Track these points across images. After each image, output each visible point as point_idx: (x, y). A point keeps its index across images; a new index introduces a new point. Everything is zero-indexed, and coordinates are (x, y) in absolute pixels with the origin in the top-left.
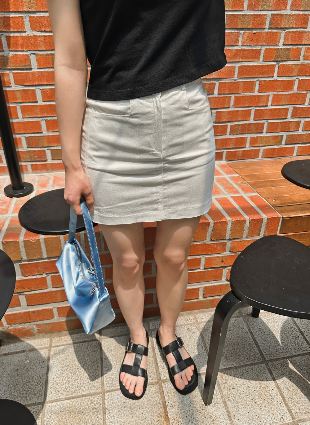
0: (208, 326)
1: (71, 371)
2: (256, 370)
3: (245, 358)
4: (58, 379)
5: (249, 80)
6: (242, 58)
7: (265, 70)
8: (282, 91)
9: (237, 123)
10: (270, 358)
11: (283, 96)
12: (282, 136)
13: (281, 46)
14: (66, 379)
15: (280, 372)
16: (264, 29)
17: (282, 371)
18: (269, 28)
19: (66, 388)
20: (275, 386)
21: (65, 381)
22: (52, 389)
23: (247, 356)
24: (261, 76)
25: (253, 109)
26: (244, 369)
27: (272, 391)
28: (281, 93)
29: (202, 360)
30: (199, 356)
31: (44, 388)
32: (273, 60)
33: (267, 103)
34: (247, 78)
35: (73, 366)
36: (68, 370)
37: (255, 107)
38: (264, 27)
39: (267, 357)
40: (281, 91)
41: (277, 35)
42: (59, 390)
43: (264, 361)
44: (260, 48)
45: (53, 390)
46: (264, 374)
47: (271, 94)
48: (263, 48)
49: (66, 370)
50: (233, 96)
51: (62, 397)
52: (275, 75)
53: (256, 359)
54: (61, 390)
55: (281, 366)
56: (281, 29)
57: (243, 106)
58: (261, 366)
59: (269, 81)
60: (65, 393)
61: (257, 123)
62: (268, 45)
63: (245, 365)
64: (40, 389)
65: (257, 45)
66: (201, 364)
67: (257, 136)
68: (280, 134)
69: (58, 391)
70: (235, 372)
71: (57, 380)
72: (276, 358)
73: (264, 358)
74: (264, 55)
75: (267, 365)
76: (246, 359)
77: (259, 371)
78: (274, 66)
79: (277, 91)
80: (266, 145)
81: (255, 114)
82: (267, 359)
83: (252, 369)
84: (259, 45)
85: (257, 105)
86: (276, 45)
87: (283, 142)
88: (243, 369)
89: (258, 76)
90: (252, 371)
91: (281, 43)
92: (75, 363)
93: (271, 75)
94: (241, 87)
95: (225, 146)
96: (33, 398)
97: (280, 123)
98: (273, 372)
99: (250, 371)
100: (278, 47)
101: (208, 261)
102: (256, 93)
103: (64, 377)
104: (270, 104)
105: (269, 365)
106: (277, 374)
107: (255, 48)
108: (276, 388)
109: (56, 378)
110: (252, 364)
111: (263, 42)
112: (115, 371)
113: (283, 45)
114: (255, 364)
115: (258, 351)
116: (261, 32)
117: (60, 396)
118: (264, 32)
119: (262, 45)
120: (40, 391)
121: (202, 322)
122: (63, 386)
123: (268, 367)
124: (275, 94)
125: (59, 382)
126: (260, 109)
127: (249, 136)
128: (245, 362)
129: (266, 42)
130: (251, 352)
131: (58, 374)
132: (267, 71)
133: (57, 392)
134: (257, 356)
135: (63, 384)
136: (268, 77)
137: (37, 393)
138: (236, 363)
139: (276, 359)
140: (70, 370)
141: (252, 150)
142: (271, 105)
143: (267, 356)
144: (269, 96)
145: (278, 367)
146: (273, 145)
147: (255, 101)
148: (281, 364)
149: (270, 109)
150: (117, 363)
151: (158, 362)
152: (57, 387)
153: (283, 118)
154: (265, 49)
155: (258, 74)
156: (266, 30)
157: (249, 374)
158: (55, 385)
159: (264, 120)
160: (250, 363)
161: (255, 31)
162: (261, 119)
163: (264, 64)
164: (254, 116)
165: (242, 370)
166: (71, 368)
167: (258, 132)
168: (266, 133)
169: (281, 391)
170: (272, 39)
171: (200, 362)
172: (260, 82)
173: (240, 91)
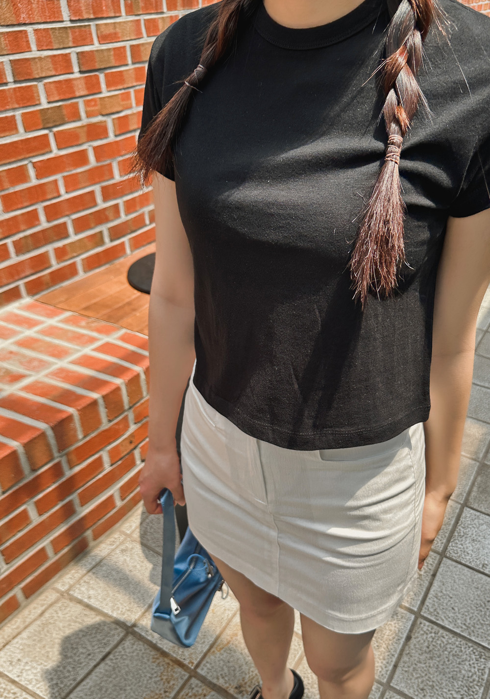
8: (74, 168)
11: (80, 175)
12: (101, 231)
28: (75, 172)
52: (53, 149)
56: (36, 79)
68: (97, 230)
79: (66, 170)
80: (82, 252)
86: (37, 105)
87: (107, 240)
93: (48, 150)
97: (91, 214)
100: (42, 108)
104: (62, 192)
113: (48, 103)
121: (133, 531)
124: (65, 176)
142: (65, 193)
144: (57, 180)
149: (67, 199)
153: (93, 205)
159: (65, 216)
168: (75, 235)
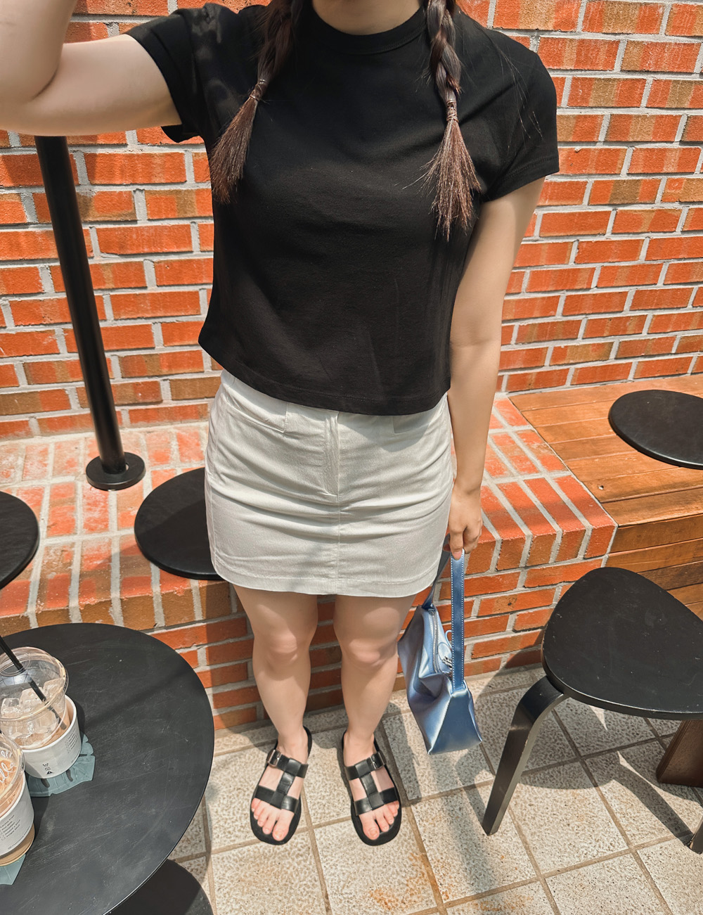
0: (480, 704)
1: (246, 797)
2: (566, 773)
3: (546, 755)
4: (224, 812)
5: (560, 241)
6: (551, 199)
7: (590, 221)
8: (618, 260)
9: (531, 322)
10: (587, 753)
11: (620, 270)
12: (612, 343)
13: (623, 176)
14: (240, 812)
15: (605, 773)
16: (595, 143)
17: (608, 772)
18: (605, 142)
19: (242, 827)
20: (598, 797)
21: (238, 816)
22: (218, 829)
23: (549, 752)
24: (582, 233)
25: (563, 295)
26: (546, 772)
27: (594, 804)
28: (616, 264)
29: (474, 763)
30: (469, 756)
31: (202, 830)
32: (607, 203)
33: (590, 283)
34: (557, 237)
35: (248, 789)
36: (241, 795)
37: (567, 290)
38: (595, 139)
39: (583, 750)
40: (616, 260)
41: (618, 155)
42: (231, 830)
43: (579, 757)
44: (584, 180)
45: (221, 831)
46: (579, 779)
47: (598, 266)
48: (591, 180)
49: (238, 796)
50: (528, 271)
52: (607, 231)
53: (565, 755)
54: (234, 830)
55: (607, 764)
56: (627, 143)
57: (544, 289)
58: (574, 765)
59: (596, 242)
61: (568, 322)
62: (599, 174)
63: (547, 766)
64: (196, 831)
65: (580, 175)
66: (473, 769)
67: (566, 345)
68: (609, 340)
69: (229, 832)
70: (532, 779)
71: (224, 815)
72: (598, 751)
73: (578, 752)
74: (591, 194)
75: (583, 763)
76: (548, 757)
77: (571, 774)
78: (609, 213)
79: (610, 260)
80: (582, 361)
81: (565, 304)
82: (582, 754)
83: (560, 772)
84: (584, 174)
85: (571, 288)
86: (616, 174)
87: (613, 355)
88: (544, 773)
89: (577, 233)
90: (559, 774)
91: (625, 170)
92: (251, 783)
93: (601, 231)
94: (544, 255)
95: (507, 366)
96: (185, 847)
97: (610, 319)
98: (593, 774)
99: (557, 776)
100: (618, 179)
101: (485, 605)
102: (571, 265)
103: (236, 809)
104: (594, 284)
105: (588, 764)
106: (600, 777)
107: (576, 180)
108: (599, 800)
109: (222, 810)
110: (559, 764)
111: (591, 168)
112: (325, 792)
113: (628, 174)
114: (563, 764)
115: (567, 743)
116: (590, 149)
117: (235, 840)
118: (595, 149)
119: (590, 175)
120: (196, 836)
122: (237, 823)
123: (584, 766)
124: (606, 267)
125: (227, 817)
126: (575, 295)
127: (551, 345)
128: (547, 761)
129: (597, 170)
130: (555, 744)
131: (223, 804)
132: (596, 222)
133: (227, 834)
134: (567, 750)
135: (236, 820)
136: (595, 235)
137: (192, 838)
138: (533, 764)
139: (597, 753)
140: (244, 795)
141: (555, 371)
142: (596, 287)
143: (582, 748)
144: (594, 269)
145: (602, 766)
146: (593, 361)
147: (567, 279)
148: (607, 761)
149: (594, 295)
150: (328, 778)
151: (400, 771)
152: (226, 826)
153: (616, 310)
154: (595, 181)
155: (577, 229)
156: (599, 146)
157: (554, 781)
158: (222, 823)
159: (582, 314)
160: (555, 762)
161: (578, 148)
162: (577, 313)
163: (590, 211)
164: (564, 309)
165: (542, 774)
166: (245, 791)
167: (569, 337)
168: (583, 339)
169: (607, 803)
170: (609, 162)
171: (472, 767)
172: (580, 243)
173: (543, 261)
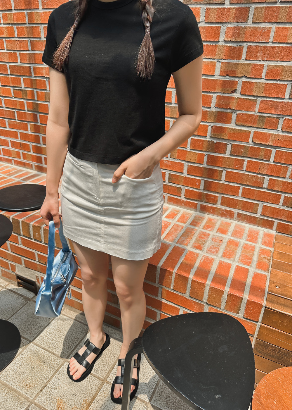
19: (48, 342)
21: (51, 338)
31: (38, 334)
35: (62, 332)
36: (58, 333)
42: (44, 340)
45: (41, 338)
51: (43, 346)
60: (46, 345)
71: (48, 334)
92: (65, 331)
96: (28, 335)
117: (42, 344)
120: (34, 334)
